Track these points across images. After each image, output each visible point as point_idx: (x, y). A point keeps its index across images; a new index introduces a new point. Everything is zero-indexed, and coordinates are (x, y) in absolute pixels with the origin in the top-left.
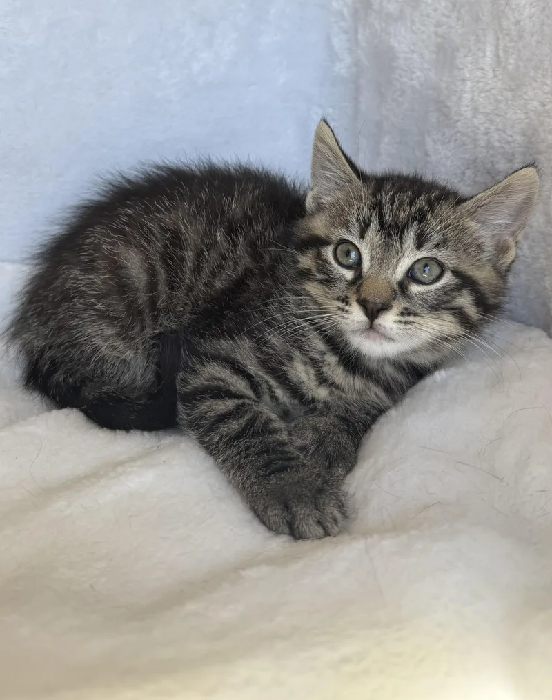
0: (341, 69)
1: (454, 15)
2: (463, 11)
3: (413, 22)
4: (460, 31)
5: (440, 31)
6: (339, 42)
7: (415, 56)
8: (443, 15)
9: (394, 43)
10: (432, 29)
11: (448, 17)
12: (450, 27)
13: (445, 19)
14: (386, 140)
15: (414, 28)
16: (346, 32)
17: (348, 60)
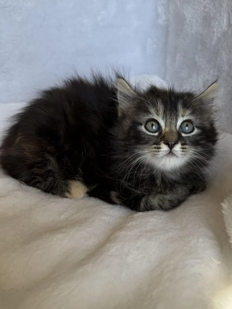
0: (161, 21)
1: (212, 4)
2: (216, 2)
3: (194, 5)
4: (214, 11)
5: (206, 10)
6: (160, 9)
7: (194, 20)
8: (208, 3)
9: (185, 12)
10: (202, 9)
11: (209, 4)
12: (210, 9)
13: (208, 5)
14: (179, 55)
15: (194, 7)
16: (164, 5)
17: (164, 17)
